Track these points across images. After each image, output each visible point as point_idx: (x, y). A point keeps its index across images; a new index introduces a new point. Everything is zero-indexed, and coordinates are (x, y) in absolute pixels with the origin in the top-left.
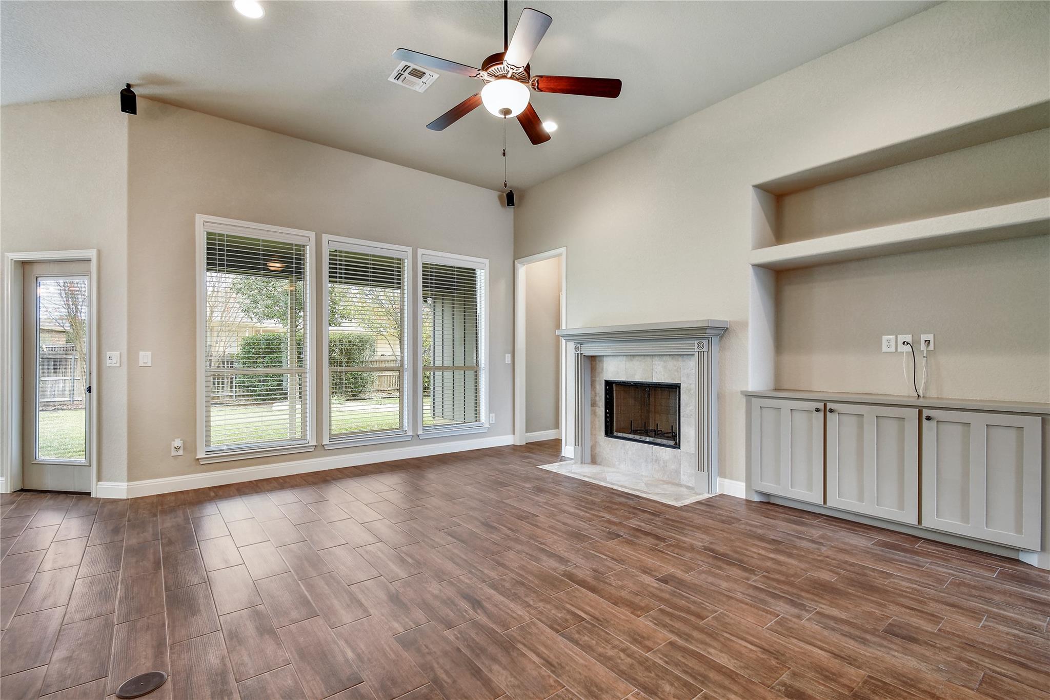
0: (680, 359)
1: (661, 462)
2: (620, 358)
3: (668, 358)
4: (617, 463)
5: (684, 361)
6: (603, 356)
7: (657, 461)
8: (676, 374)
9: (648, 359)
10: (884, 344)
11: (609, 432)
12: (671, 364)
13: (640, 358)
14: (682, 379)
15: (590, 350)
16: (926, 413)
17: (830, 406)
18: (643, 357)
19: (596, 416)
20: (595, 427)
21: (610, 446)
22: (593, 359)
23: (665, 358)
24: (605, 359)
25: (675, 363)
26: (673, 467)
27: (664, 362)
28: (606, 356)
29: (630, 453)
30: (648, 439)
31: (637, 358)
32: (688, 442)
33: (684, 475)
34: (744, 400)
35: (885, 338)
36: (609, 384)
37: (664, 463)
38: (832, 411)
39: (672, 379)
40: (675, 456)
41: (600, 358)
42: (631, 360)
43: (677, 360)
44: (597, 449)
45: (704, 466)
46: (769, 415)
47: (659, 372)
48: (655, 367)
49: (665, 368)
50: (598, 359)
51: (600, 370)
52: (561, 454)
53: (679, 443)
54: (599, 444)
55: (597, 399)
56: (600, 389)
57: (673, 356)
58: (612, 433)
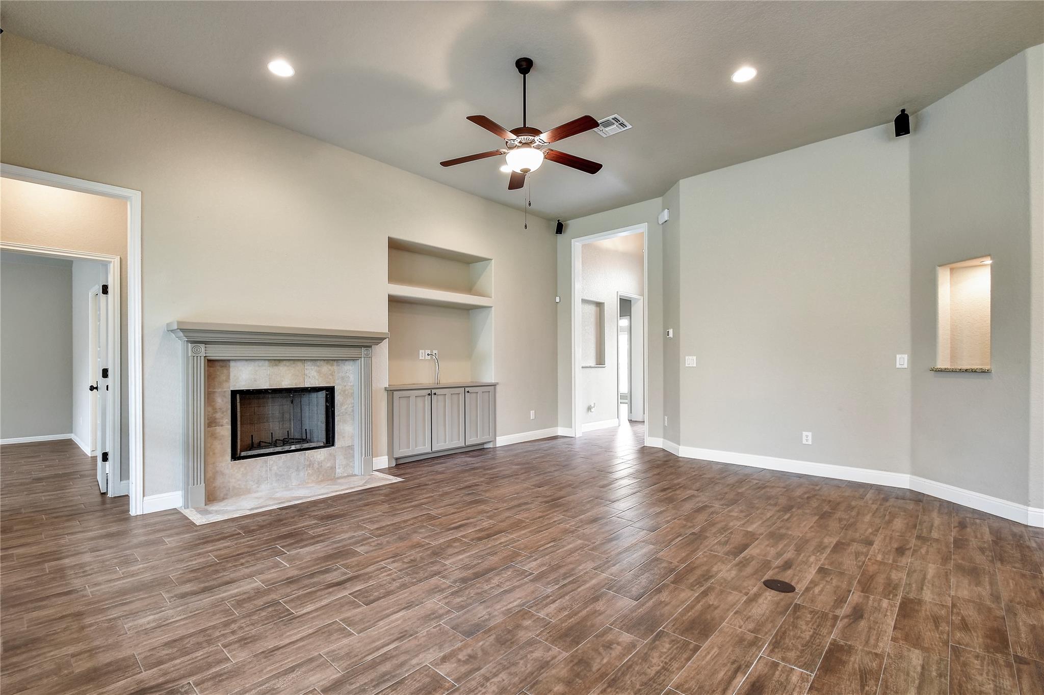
0: (335, 363)
1: (316, 466)
2: (261, 363)
3: (322, 362)
5: (339, 366)
6: (229, 360)
7: (310, 465)
8: (331, 377)
9: (299, 364)
11: (235, 457)
12: (325, 368)
13: (288, 363)
14: (337, 382)
15: (217, 352)
16: (467, 390)
17: (434, 391)
18: (292, 362)
20: (214, 454)
21: (242, 469)
22: (210, 362)
23: (318, 363)
24: (232, 364)
25: (331, 368)
26: (329, 465)
27: (318, 366)
28: (233, 360)
29: (275, 468)
30: (293, 448)
31: (284, 362)
32: (343, 437)
33: (339, 468)
34: (386, 394)
35: (420, 351)
36: (234, 393)
37: (319, 464)
38: (435, 394)
39: (327, 383)
40: (330, 454)
41: (224, 363)
42: (276, 365)
43: (332, 365)
44: (219, 482)
45: (370, 452)
46: (404, 401)
47: (312, 377)
48: (307, 372)
49: (319, 372)
50: (221, 363)
51: (223, 378)
52: (133, 512)
53: (330, 441)
54: (223, 474)
55: (218, 415)
56: (224, 403)
57: (328, 361)
58: (243, 454)
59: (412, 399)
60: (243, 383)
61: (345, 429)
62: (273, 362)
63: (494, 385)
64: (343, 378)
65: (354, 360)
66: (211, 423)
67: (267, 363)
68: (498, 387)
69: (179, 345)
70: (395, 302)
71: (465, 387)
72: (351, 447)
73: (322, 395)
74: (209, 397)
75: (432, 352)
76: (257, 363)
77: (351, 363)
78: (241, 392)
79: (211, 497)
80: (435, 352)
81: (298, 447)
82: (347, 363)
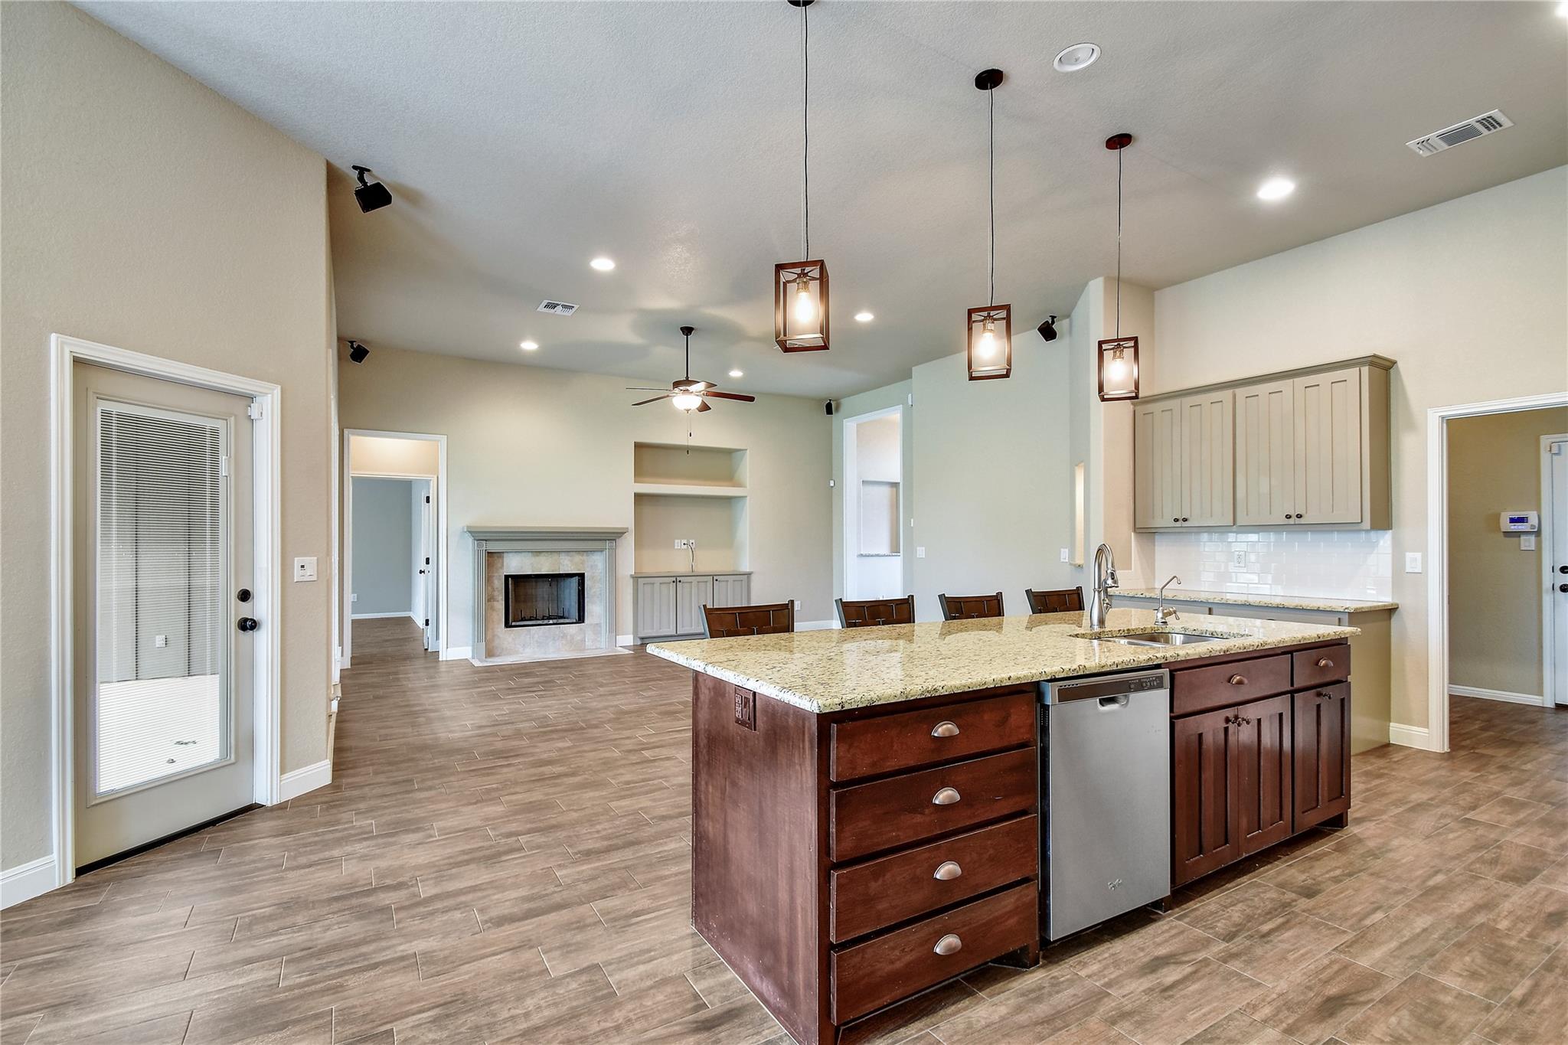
0: (585, 554)
1: (568, 637)
2: (526, 554)
3: (574, 553)
4: (521, 650)
5: (588, 555)
6: (503, 553)
7: (564, 636)
8: (581, 565)
9: (556, 554)
10: (676, 545)
11: (507, 625)
12: (577, 558)
13: (546, 554)
14: (586, 569)
15: (494, 547)
16: (715, 578)
17: (678, 579)
18: (550, 553)
19: (493, 610)
20: (492, 621)
21: (512, 635)
22: (490, 554)
23: (571, 554)
24: (505, 555)
25: (580, 557)
26: (579, 638)
27: (570, 556)
28: (505, 552)
29: (536, 636)
30: (551, 622)
31: (544, 554)
32: (593, 616)
33: (588, 641)
34: (631, 580)
35: (676, 541)
36: (507, 577)
37: (570, 636)
38: (680, 581)
39: (579, 570)
40: (581, 629)
41: (500, 554)
42: (538, 556)
43: (582, 556)
44: (497, 642)
45: (614, 629)
46: (648, 588)
47: (566, 565)
48: (562, 561)
49: (571, 561)
50: (499, 555)
51: (499, 565)
52: (440, 659)
53: (581, 619)
54: (499, 637)
55: (496, 593)
56: (499, 584)
57: (578, 552)
58: (513, 624)
59: (657, 586)
60: (513, 570)
61: (595, 609)
62: (535, 554)
63: (749, 574)
64: (592, 566)
65: (601, 551)
66: (490, 599)
67: (530, 554)
68: (753, 577)
69: (469, 540)
70: (639, 498)
71: (713, 576)
72: (598, 625)
73: (575, 580)
74: (489, 580)
75: (688, 541)
76: (523, 554)
77: (599, 553)
78: (514, 577)
79: (490, 654)
80: (691, 541)
81: (555, 621)
82: (596, 553)
